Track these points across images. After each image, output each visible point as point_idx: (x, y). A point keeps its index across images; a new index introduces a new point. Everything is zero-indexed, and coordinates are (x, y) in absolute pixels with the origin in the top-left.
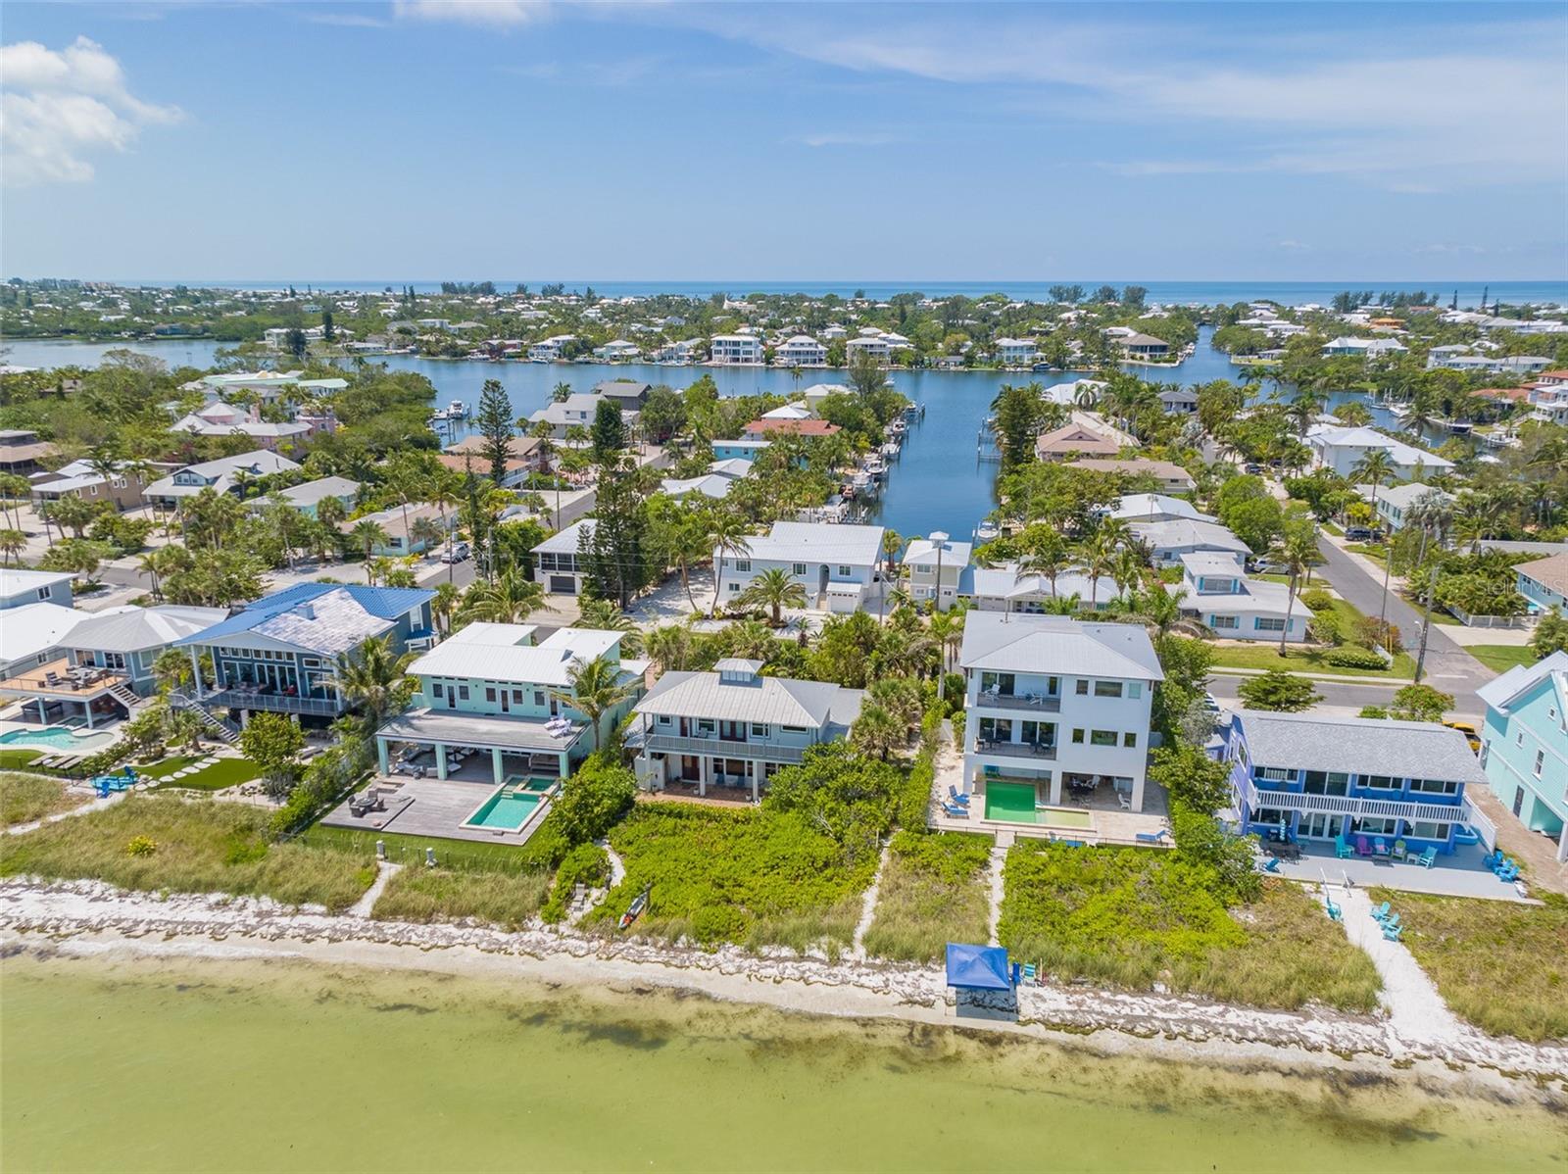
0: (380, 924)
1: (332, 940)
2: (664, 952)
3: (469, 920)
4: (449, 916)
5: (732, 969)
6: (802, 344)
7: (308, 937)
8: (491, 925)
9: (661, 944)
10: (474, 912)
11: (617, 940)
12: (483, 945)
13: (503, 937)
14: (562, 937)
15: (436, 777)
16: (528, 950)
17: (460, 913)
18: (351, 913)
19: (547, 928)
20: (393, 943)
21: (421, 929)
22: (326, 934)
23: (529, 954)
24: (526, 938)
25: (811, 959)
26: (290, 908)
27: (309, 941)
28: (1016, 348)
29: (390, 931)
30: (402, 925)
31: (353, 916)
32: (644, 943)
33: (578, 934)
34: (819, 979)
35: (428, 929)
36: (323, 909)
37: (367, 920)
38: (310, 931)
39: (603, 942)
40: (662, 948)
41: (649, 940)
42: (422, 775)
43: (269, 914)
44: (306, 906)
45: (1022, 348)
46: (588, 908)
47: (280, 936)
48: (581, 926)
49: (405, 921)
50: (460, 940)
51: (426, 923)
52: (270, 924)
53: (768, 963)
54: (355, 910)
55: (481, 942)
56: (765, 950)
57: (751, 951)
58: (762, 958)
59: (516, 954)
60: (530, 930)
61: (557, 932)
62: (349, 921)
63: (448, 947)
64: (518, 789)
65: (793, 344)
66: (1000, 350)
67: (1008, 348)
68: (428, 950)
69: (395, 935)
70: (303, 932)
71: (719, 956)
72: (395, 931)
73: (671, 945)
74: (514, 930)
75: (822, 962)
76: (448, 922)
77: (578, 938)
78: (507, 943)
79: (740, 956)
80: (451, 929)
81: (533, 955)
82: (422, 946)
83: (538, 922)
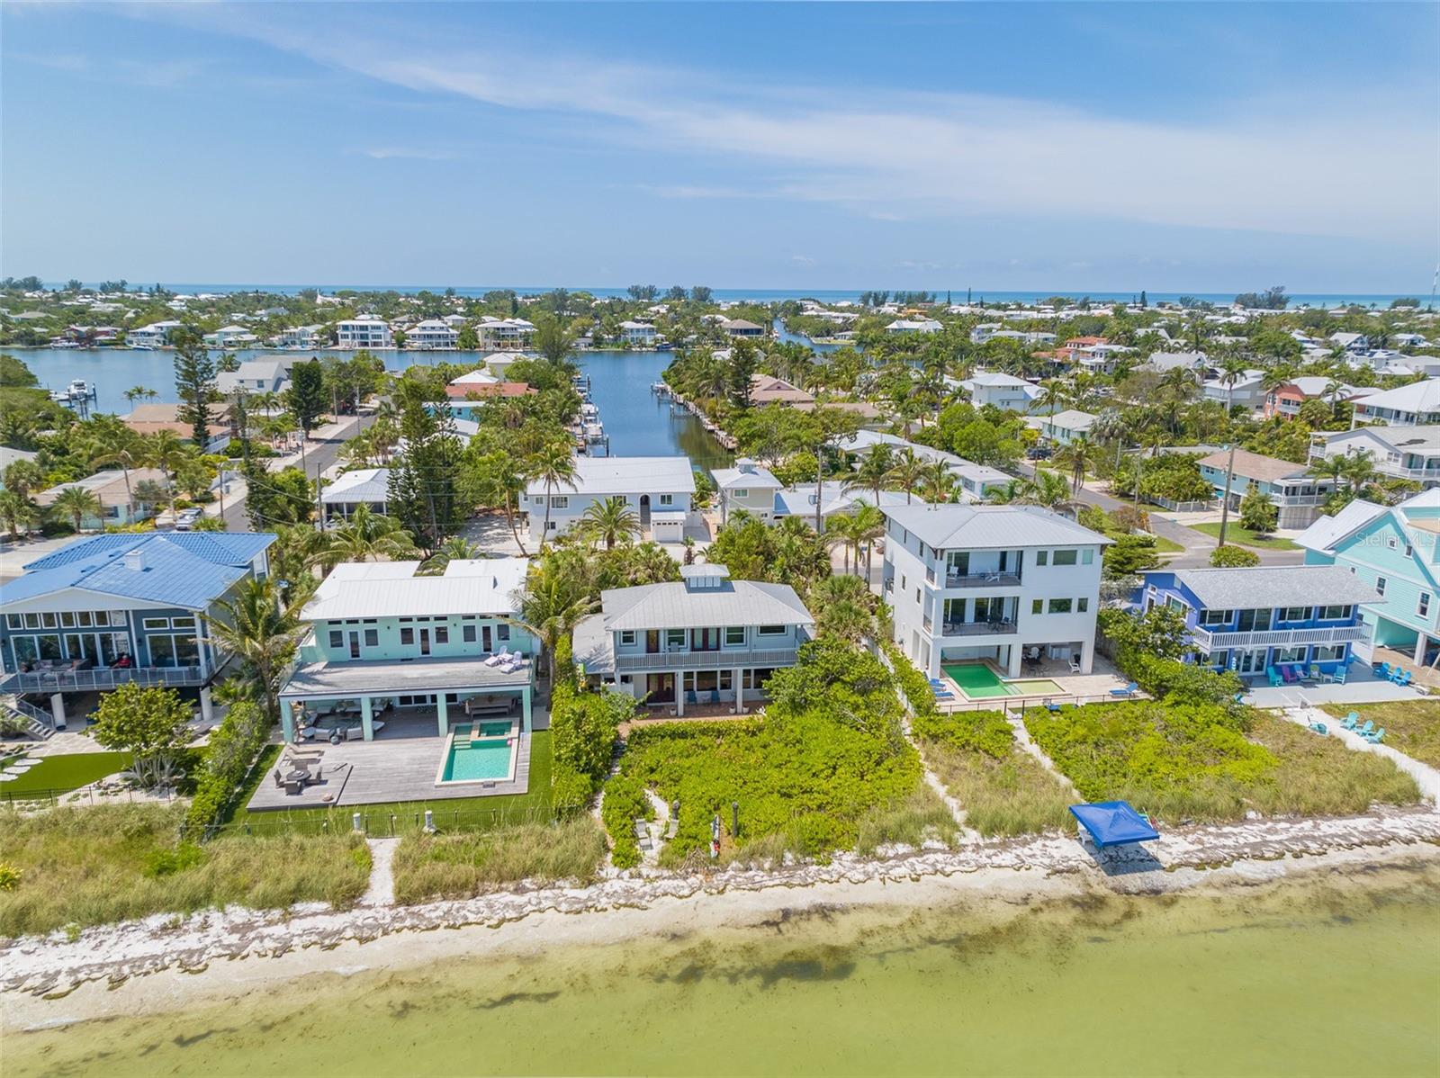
0: (415, 909)
1: (362, 940)
2: (775, 873)
3: (527, 882)
4: (501, 882)
5: (862, 877)
6: (433, 328)
7: (327, 942)
8: (557, 884)
9: (767, 866)
10: (527, 873)
11: (716, 871)
12: (564, 907)
13: (583, 894)
14: (649, 880)
15: (361, 739)
16: (622, 901)
17: (514, 877)
18: (365, 903)
19: (626, 874)
20: (446, 927)
21: (471, 904)
22: (349, 933)
23: (625, 905)
24: (608, 887)
25: (928, 851)
26: (276, 913)
27: (332, 947)
28: (638, 330)
29: (433, 915)
30: (445, 905)
31: (369, 907)
32: (748, 869)
33: (666, 873)
34: (953, 869)
35: (481, 902)
36: (324, 906)
37: (392, 907)
38: (324, 935)
39: (700, 876)
40: (771, 870)
41: (752, 864)
42: (343, 738)
43: (249, 926)
44: (298, 907)
45: (644, 330)
46: (658, 846)
47: (286, 948)
48: (665, 864)
49: (444, 899)
50: (530, 908)
51: (474, 897)
52: (262, 938)
53: (892, 862)
54: (368, 899)
55: (560, 904)
56: (880, 850)
57: (867, 854)
58: (882, 859)
59: (610, 909)
60: (606, 880)
61: (640, 876)
62: (368, 913)
63: (521, 918)
64: (474, 736)
65: (424, 328)
66: (626, 332)
67: (632, 330)
68: (498, 926)
69: (442, 918)
70: (314, 938)
71: (835, 865)
72: (440, 913)
73: (779, 864)
74: (590, 883)
75: (943, 852)
76: (502, 890)
77: (669, 878)
78: (590, 898)
79: (858, 861)
80: (507, 897)
81: (632, 906)
82: (487, 923)
83: (610, 870)
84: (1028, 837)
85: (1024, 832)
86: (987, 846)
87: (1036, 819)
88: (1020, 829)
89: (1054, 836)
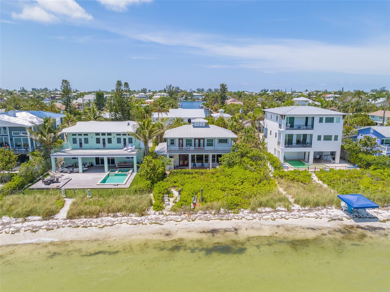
0: (73, 220)
1: (48, 230)
2: (216, 215)
3: (118, 214)
4: (108, 213)
5: (251, 218)
6: (142, 95)
7: (34, 230)
8: (130, 215)
9: (213, 213)
10: (119, 210)
11: (193, 213)
12: (130, 222)
13: (139, 219)
14: (166, 215)
16: (153, 222)
17: (114, 212)
18: (55, 218)
19: (157, 213)
20: (82, 227)
21: (95, 220)
22: (45, 227)
24: (149, 217)
25: (278, 211)
26: (20, 219)
27: (35, 232)
29: (79, 223)
30: (85, 220)
31: (57, 219)
32: (205, 213)
33: (173, 213)
34: (289, 217)
35: (99, 220)
36: (40, 218)
37: (65, 219)
38: (34, 227)
39: (186, 215)
41: (207, 212)
43: (9, 223)
44: (29, 218)
45: (199, 95)
46: (172, 204)
47: (18, 231)
48: (173, 210)
49: (86, 218)
50: (117, 222)
51: (97, 217)
52: (10, 227)
53: (264, 214)
54: (57, 216)
55: (128, 221)
56: (259, 209)
57: (253, 210)
58: (260, 213)
59: (148, 224)
60: (149, 215)
61: (163, 214)
62: (55, 221)
63: (112, 225)
64: (116, 172)
65: (140, 95)
66: (194, 96)
67: (196, 95)
68: (102, 227)
69: (82, 224)
70: (30, 228)
71: (241, 214)
72: (82, 222)
73: (218, 212)
74: (143, 215)
75: (285, 211)
76: (108, 216)
77: (174, 215)
78: (141, 220)
79: (250, 213)
80: (109, 218)
81: (157, 223)
82: (99, 226)
83: (152, 211)
84: (320, 208)
85: (318, 206)
86: (303, 210)
87: (323, 201)
88: (316, 205)
89: (331, 208)
